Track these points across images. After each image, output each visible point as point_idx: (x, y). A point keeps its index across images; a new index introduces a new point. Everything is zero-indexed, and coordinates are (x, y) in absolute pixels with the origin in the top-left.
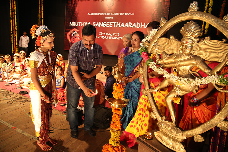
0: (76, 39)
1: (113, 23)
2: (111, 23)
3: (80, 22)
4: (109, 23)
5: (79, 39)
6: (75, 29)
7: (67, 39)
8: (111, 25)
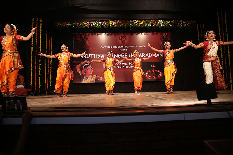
0: (88, 70)
1: (128, 54)
2: (126, 55)
3: (92, 55)
4: (124, 55)
5: (92, 70)
6: (87, 61)
7: (77, 71)
8: (126, 56)
